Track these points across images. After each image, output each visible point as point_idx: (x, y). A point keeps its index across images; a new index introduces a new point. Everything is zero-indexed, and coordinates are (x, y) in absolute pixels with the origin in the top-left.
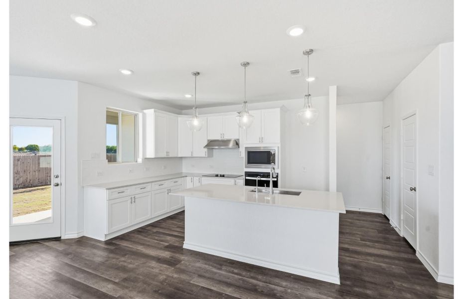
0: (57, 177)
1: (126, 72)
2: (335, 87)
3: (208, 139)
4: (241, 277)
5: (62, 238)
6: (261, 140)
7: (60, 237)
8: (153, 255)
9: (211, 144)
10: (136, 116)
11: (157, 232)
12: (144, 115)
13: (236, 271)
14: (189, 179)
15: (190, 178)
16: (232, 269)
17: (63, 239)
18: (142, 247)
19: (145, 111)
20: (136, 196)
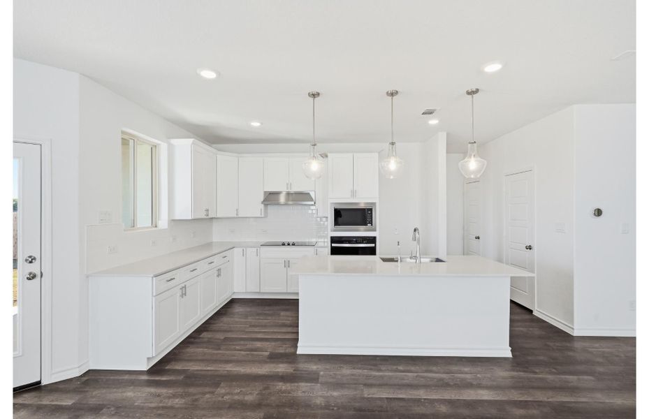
0: (31, 260)
1: (209, 74)
2: (445, 134)
3: (265, 190)
4: (416, 374)
5: (44, 383)
6: (353, 193)
7: (39, 382)
8: (264, 373)
9: (270, 198)
10: (154, 148)
11: (225, 338)
12: (171, 149)
13: (401, 368)
14: (237, 251)
15: (241, 250)
16: (395, 367)
17: (45, 386)
18: (231, 365)
19: (174, 141)
20: (188, 284)
